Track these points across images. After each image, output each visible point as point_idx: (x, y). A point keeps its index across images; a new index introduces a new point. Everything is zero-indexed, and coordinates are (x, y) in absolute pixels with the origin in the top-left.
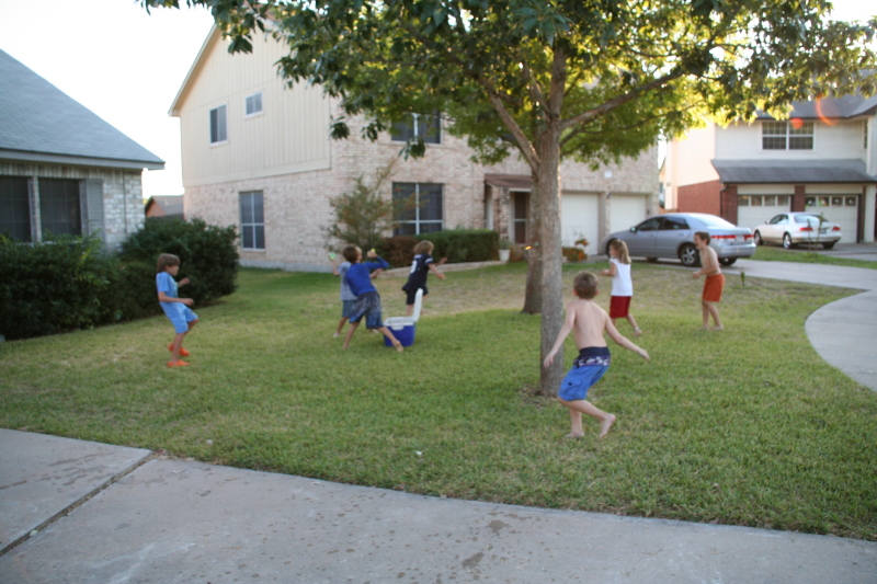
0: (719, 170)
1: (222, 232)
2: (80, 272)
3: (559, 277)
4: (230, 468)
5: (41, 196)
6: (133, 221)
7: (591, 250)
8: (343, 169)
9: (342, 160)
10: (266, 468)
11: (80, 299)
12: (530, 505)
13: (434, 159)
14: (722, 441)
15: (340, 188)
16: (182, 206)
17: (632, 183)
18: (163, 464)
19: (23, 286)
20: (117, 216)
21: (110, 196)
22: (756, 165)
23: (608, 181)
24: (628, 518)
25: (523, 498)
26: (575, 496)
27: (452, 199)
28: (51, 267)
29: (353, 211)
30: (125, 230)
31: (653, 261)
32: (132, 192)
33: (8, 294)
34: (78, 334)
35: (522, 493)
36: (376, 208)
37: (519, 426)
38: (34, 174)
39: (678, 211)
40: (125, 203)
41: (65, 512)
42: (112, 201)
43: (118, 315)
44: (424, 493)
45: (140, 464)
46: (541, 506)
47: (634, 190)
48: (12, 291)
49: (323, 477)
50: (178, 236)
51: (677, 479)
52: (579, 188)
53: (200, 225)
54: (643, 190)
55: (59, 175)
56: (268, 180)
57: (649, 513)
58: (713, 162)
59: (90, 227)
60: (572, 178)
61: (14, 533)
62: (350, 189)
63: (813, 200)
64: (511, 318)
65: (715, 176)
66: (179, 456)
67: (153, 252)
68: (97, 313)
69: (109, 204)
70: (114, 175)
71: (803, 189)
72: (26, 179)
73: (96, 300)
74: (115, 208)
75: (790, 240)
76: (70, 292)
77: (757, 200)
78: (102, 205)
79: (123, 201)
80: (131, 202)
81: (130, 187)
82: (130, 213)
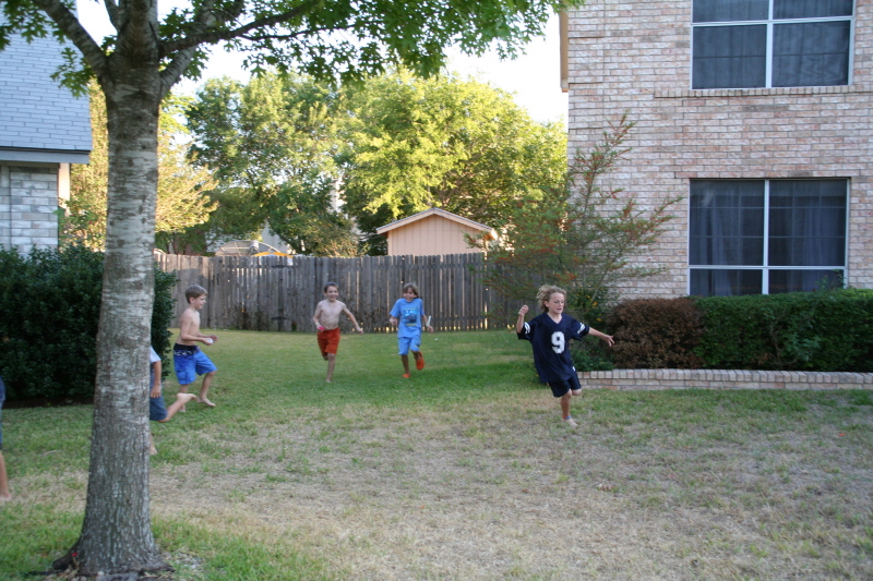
32: (28, 201)
79: (6, 216)
80: (25, 216)
81: (23, 193)
82: (21, 236)
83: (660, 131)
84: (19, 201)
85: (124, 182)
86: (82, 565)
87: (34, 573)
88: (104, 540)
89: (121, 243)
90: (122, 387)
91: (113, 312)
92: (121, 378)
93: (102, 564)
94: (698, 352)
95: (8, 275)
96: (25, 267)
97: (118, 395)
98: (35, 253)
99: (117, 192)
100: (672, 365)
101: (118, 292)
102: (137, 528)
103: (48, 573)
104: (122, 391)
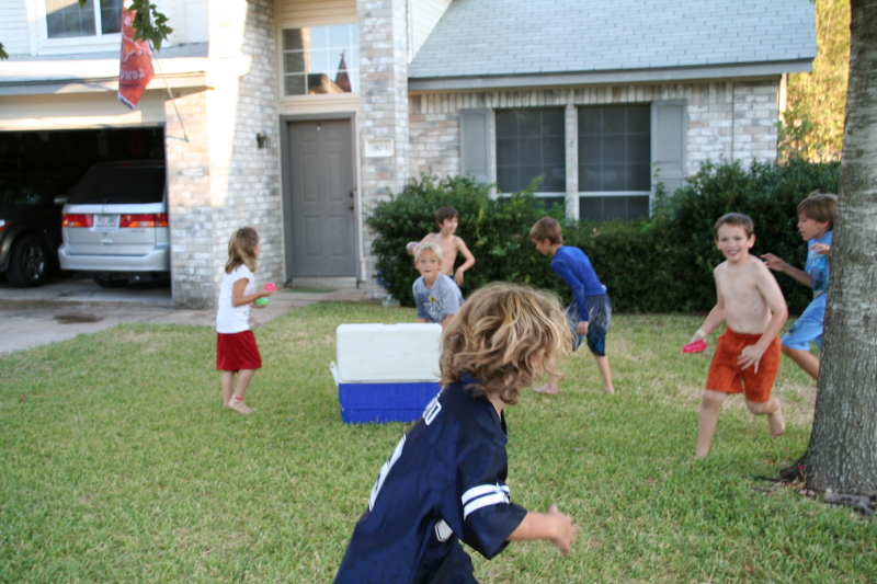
20: (714, 154)
21: (700, 124)
32: (750, 115)
38: (569, 102)
42: (705, 132)
55: (609, 99)
69: (699, 137)
70: (713, 92)
72: (562, 109)
74: (710, 143)
78: (681, 141)
79: (729, 131)
80: (746, 130)
81: (745, 107)
82: (742, 149)
84: (741, 115)
85: (866, 87)
86: (809, 479)
87: (763, 478)
88: (832, 458)
89: (860, 153)
90: (854, 304)
91: (848, 227)
92: (855, 296)
93: (832, 482)
95: (731, 188)
96: (745, 181)
97: (851, 313)
98: (755, 167)
99: (858, 97)
101: (854, 205)
102: (868, 452)
103: (777, 481)
104: (855, 309)
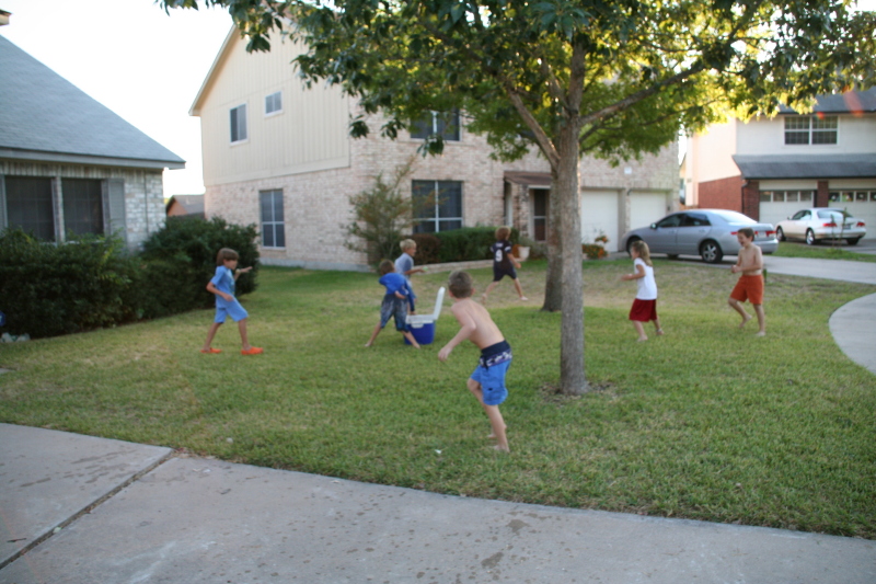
0: (741, 166)
1: (242, 230)
2: (102, 271)
3: (579, 274)
4: (250, 467)
5: (64, 196)
6: (154, 220)
7: (611, 247)
8: (363, 167)
9: (361, 158)
10: (286, 466)
11: (102, 298)
12: (551, 504)
13: (453, 157)
14: (745, 440)
15: (360, 186)
16: (203, 205)
17: (652, 179)
18: (183, 462)
19: (47, 285)
20: (139, 215)
21: (131, 195)
22: (778, 160)
23: (628, 177)
24: (650, 518)
25: (543, 497)
26: (596, 495)
27: (472, 196)
28: (74, 266)
29: (373, 209)
30: (147, 230)
31: (673, 257)
32: (153, 191)
33: (33, 293)
34: (101, 332)
35: (542, 493)
36: (395, 205)
37: (539, 425)
38: (57, 174)
39: (699, 207)
40: (146, 203)
41: (87, 510)
42: (133, 200)
43: (140, 314)
44: (444, 492)
45: (161, 462)
46: (561, 505)
47: (654, 186)
48: (37, 290)
49: (343, 475)
50: (199, 235)
51: (699, 479)
52: (599, 185)
53: (220, 224)
54: (664, 186)
55: (82, 175)
56: (288, 179)
57: (670, 513)
58: (735, 158)
59: (112, 226)
60: (592, 175)
61: (38, 529)
62: (369, 187)
63: (837, 195)
64: (531, 315)
65: (736, 172)
66: (199, 454)
67: (174, 251)
68: (119, 312)
69: (130, 203)
70: (135, 175)
71: (826, 184)
72: (49, 180)
73: (118, 299)
74: (137, 207)
75: (813, 236)
76: (93, 291)
77: (779, 195)
78: (123, 205)
79: (144, 201)
80: (152, 201)
81: (150, 186)
82: (151, 212)
83: (400, 157)
84: (149, 192)
94: (439, 256)
100: (429, 263)
